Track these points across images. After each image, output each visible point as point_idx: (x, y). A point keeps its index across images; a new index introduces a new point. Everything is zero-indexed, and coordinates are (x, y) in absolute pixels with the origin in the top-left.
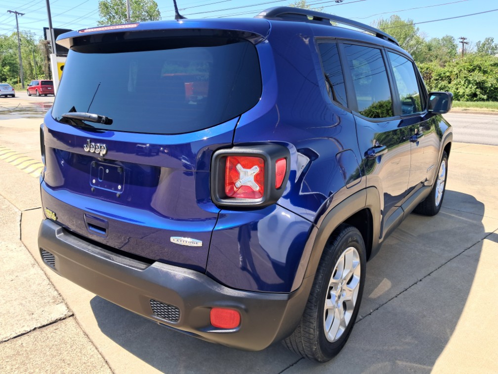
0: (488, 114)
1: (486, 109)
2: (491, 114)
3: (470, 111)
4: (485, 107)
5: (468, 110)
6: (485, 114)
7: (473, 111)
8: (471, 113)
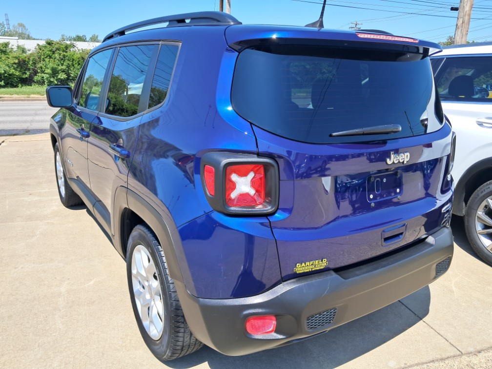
0: (25, 100)
1: (16, 96)
2: (28, 100)
3: (6, 99)
4: (15, 94)
5: (3, 97)
6: (22, 100)
7: (8, 99)
8: (7, 100)
